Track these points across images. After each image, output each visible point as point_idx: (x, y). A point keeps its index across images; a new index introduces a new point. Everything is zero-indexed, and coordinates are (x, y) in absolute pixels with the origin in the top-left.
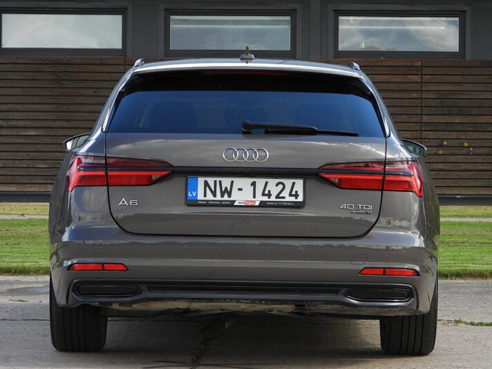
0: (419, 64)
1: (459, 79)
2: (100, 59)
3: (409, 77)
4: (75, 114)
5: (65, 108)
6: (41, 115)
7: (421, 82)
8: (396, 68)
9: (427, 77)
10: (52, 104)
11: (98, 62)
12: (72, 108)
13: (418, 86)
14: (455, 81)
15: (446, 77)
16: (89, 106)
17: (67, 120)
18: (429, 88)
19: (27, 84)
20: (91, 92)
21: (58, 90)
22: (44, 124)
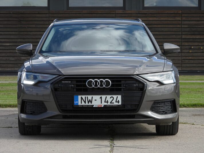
0: (181, 12)
1: (198, 19)
2: (38, 11)
3: (176, 18)
4: (27, 36)
5: (22, 33)
6: (12, 37)
7: (182, 20)
8: (170, 14)
9: (184, 18)
10: (16, 31)
11: (37, 12)
12: (25, 33)
13: (180, 22)
14: (196, 20)
15: (192, 18)
16: (33, 32)
17: (24, 39)
18: (185, 23)
19: (6, 23)
20: (34, 26)
21: (20, 25)
22: (14, 40)
